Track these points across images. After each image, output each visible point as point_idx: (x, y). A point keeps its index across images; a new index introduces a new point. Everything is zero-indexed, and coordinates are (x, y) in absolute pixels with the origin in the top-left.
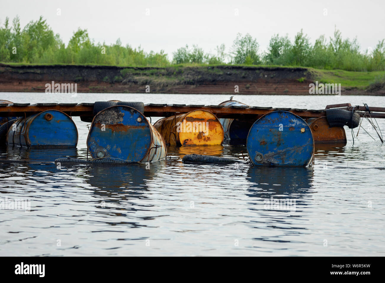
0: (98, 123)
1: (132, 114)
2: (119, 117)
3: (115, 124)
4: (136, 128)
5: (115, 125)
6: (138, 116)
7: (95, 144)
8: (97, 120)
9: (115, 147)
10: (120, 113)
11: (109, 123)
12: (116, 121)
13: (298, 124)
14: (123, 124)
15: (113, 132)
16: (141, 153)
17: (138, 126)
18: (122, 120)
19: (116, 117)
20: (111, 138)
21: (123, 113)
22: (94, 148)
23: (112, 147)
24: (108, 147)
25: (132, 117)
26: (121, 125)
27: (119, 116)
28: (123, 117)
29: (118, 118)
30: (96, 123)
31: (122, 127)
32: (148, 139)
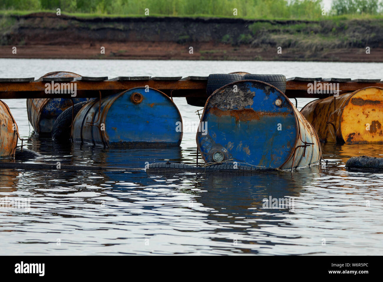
0: (214, 108)
1: (268, 94)
2: (247, 99)
3: (241, 108)
4: (274, 116)
5: (241, 111)
6: (277, 96)
7: (209, 141)
8: (213, 103)
9: (240, 145)
10: (249, 92)
11: (231, 108)
12: (242, 105)
14: (252, 109)
15: (237, 122)
16: (281, 154)
17: (277, 112)
18: (251, 102)
19: (243, 99)
20: (234, 131)
21: (253, 92)
22: (207, 147)
23: (236, 146)
24: (230, 145)
25: (267, 98)
26: (251, 111)
27: (247, 96)
28: (252, 97)
29: (245, 100)
30: (210, 108)
31: (251, 114)
32: (292, 133)
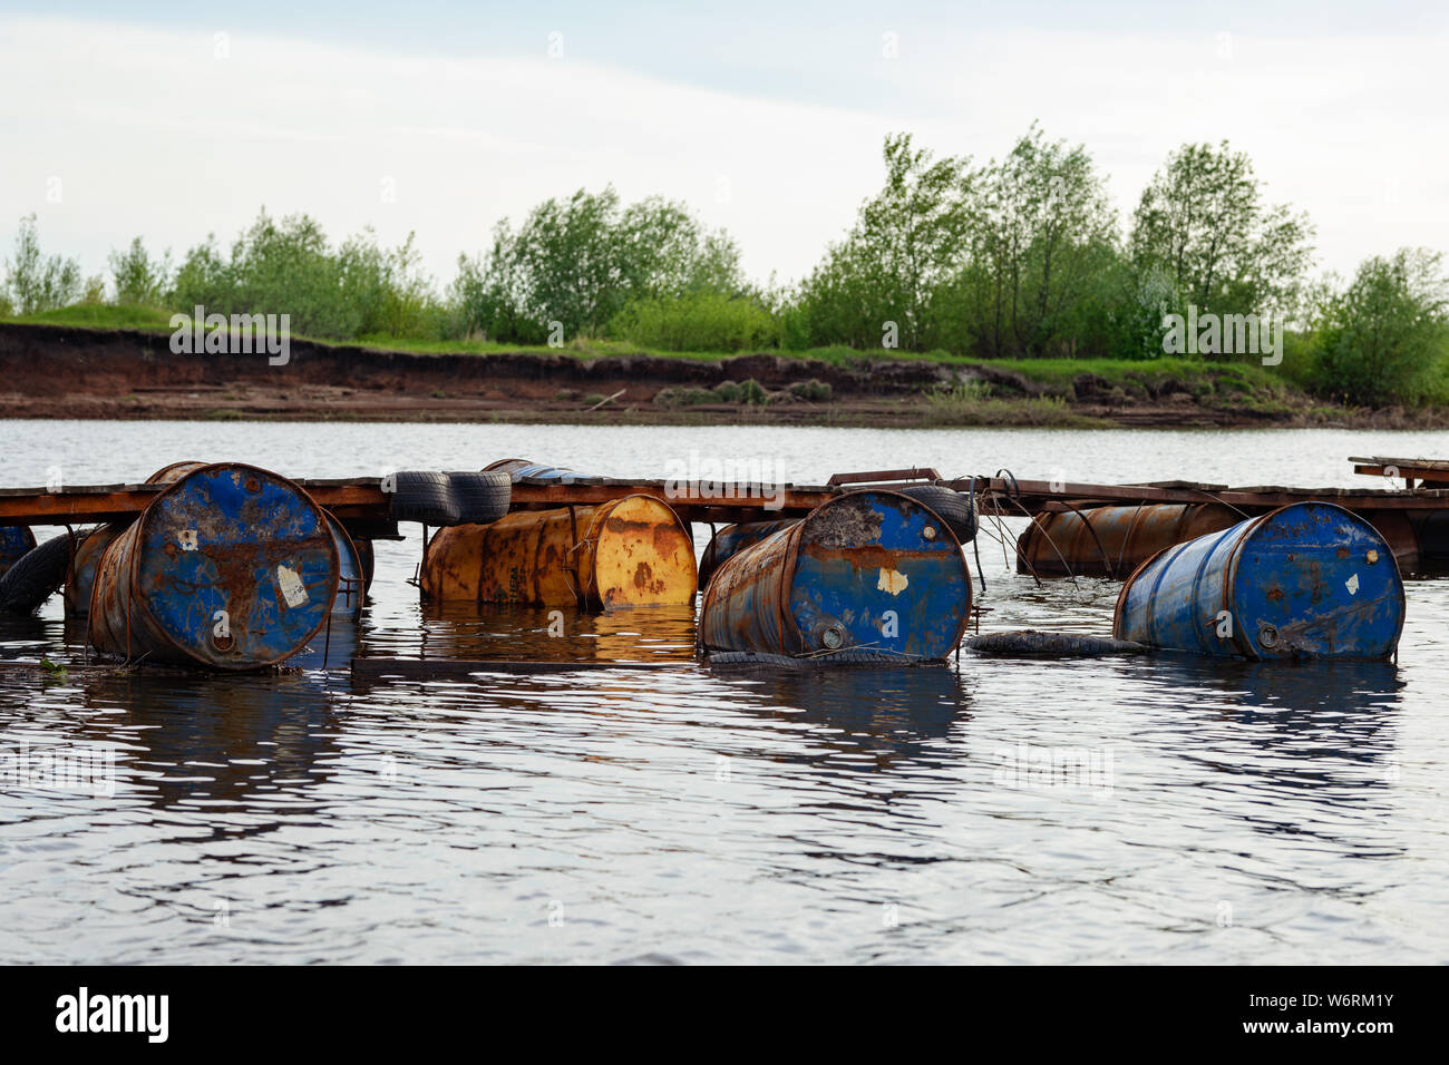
13: (1357, 539)
